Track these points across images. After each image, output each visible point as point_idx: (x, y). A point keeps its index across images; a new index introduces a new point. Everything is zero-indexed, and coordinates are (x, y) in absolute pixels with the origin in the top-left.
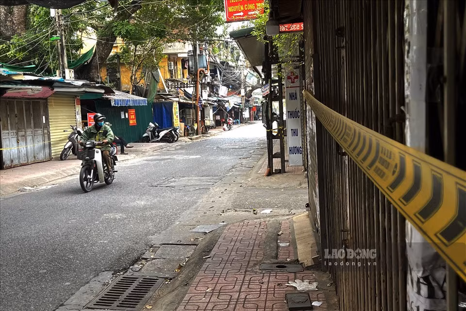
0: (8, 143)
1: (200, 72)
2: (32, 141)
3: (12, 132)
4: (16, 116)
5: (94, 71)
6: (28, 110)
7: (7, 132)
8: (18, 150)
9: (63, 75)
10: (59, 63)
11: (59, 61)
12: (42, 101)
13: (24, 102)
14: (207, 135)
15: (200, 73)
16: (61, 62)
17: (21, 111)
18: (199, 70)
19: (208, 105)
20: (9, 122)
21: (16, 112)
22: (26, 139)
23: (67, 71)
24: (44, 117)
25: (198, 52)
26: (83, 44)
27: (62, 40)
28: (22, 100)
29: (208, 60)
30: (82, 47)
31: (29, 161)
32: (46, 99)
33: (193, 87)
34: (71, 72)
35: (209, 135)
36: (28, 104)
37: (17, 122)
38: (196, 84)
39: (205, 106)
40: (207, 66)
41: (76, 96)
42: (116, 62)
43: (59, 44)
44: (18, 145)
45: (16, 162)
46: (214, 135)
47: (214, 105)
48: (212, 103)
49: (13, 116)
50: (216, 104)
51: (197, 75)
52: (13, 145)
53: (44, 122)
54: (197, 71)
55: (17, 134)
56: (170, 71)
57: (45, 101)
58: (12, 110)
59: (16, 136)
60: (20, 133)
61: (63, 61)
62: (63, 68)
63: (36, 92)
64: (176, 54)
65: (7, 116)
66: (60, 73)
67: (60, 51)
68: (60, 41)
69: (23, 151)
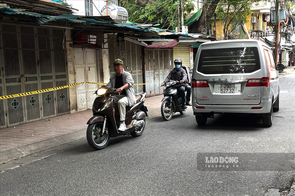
0: (149, 79)
1: (281, 23)
2: (163, 78)
3: (151, 72)
4: (154, 61)
5: (201, 26)
6: (161, 56)
7: (149, 72)
8: (154, 84)
9: (180, 30)
10: (178, 22)
11: (178, 20)
12: (169, 50)
13: (159, 51)
14: (283, 74)
15: (281, 25)
16: (179, 21)
17: (157, 57)
18: (280, 22)
19: (285, 50)
20: (150, 65)
21: (154, 58)
22: (159, 77)
23: (183, 27)
24: (170, 61)
25: (279, 8)
26: (194, 7)
27: (181, 5)
28: (158, 49)
29: (287, 14)
30: (193, 9)
31: (161, 92)
32: (172, 48)
33: (274, 35)
34: (186, 28)
35: (285, 74)
36: (161, 52)
37: (154, 65)
38: (277, 33)
39: (283, 51)
40: (287, 18)
41: (191, 46)
42: (213, 19)
43: (178, 8)
44: (154, 82)
45: (153, 93)
46: (289, 74)
47: (290, 49)
48: (289, 48)
49: (152, 61)
50: (291, 49)
51: (278, 26)
52: (151, 81)
53: (171, 65)
54: (278, 23)
55: (154, 73)
56: (253, 24)
57: (171, 49)
58: (152, 57)
59: (154, 75)
60: (156, 73)
61: (180, 20)
62: (181, 25)
63: (167, 43)
64: (258, 11)
65: (149, 61)
66: (178, 29)
67: (179, 13)
68: (179, 6)
69: (157, 85)
